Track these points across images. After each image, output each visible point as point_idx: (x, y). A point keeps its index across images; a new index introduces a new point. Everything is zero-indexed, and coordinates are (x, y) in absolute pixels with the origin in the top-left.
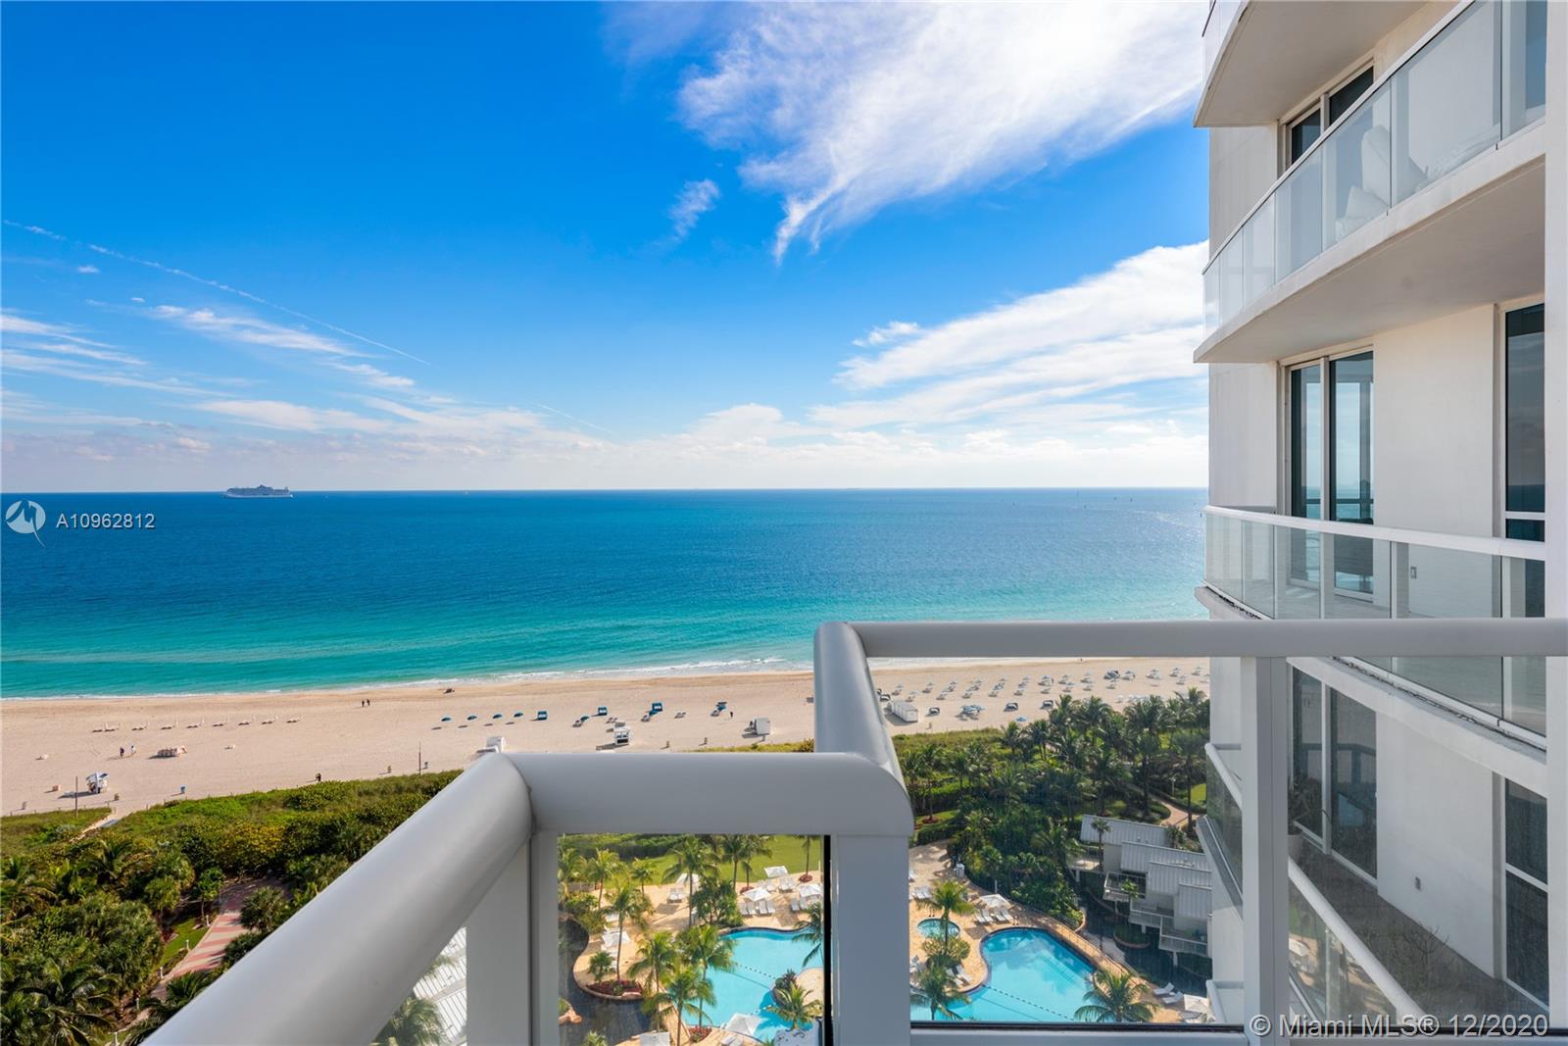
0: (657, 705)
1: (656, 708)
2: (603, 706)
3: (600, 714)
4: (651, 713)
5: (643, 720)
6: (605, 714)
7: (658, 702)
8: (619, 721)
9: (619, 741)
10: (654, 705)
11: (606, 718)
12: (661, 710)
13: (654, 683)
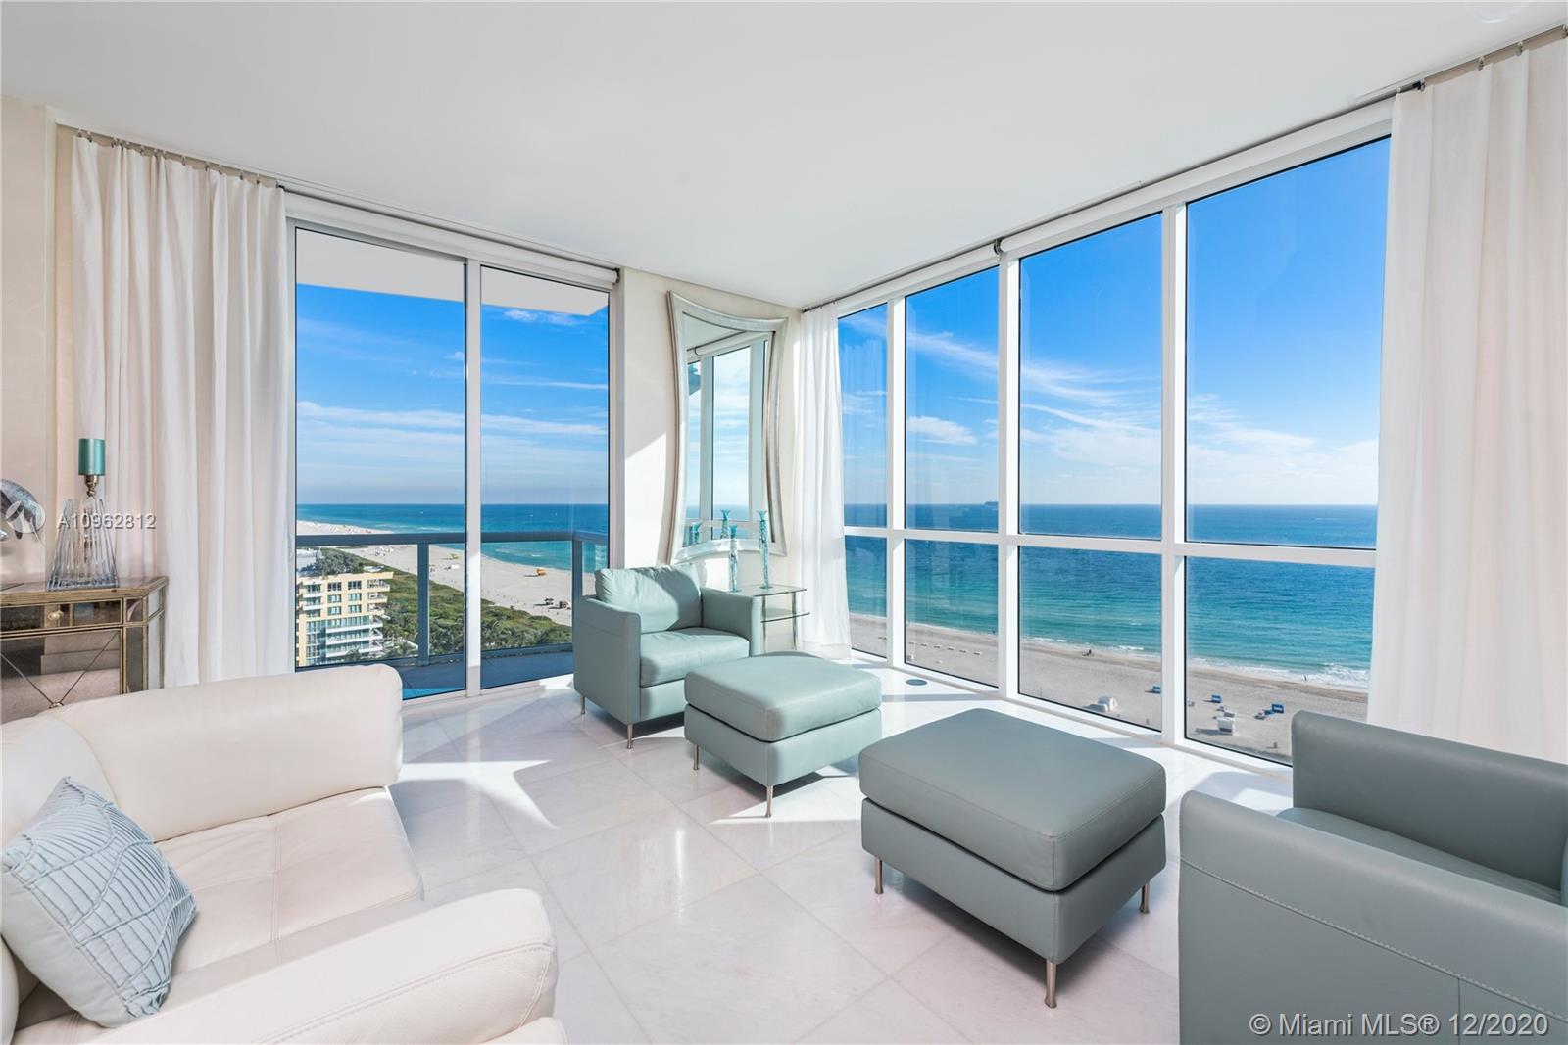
0: (1277, 706)
1: (1276, 708)
2: (1217, 695)
3: (1213, 701)
4: (1267, 713)
5: (1257, 717)
6: (1219, 702)
7: (1280, 704)
8: (1228, 711)
9: (1222, 729)
10: (1273, 706)
11: (1218, 706)
12: (1282, 712)
13: (1284, 686)
